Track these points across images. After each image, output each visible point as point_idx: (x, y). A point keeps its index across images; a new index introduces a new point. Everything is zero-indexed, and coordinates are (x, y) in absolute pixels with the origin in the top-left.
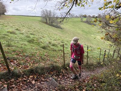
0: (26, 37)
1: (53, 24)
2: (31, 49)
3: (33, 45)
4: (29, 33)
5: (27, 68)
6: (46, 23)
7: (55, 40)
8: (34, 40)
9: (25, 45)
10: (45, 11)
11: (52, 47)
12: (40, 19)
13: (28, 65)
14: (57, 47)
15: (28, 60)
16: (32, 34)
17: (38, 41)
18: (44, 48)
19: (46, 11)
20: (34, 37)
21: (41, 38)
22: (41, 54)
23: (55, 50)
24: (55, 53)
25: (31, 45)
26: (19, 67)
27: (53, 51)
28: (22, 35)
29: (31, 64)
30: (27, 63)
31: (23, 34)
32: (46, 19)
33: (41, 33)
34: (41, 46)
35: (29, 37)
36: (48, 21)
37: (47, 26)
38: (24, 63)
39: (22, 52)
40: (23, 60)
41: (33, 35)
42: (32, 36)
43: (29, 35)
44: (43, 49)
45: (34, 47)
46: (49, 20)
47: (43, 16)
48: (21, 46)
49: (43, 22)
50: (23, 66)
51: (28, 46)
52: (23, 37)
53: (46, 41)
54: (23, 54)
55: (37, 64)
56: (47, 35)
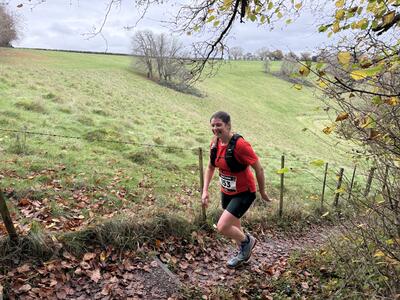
0: (80, 121)
1: (173, 78)
2: (91, 162)
3: (102, 149)
4: (90, 108)
6: (149, 76)
7: (178, 134)
8: (104, 133)
9: (74, 149)
10: (145, 38)
11: (165, 156)
12: (127, 62)
13: (81, 217)
14: (184, 156)
15: (81, 201)
16: (98, 112)
17: (118, 136)
18: (137, 159)
19: (150, 36)
20: (105, 124)
21: (128, 127)
22: (127, 181)
23: (176, 168)
24: (174, 176)
25: (96, 148)
26: (49, 222)
27: (170, 169)
28: (64, 115)
29: (91, 214)
30: (76, 210)
31: (68, 112)
32: (149, 64)
34: (128, 152)
35: (88, 122)
36: (154, 70)
37: (150, 85)
38: (66, 210)
39: (61, 172)
40: (63, 198)
41: (105, 114)
42: (98, 120)
43: (88, 116)
44: (136, 161)
45: (103, 158)
46: (159, 68)
47: (139, 53)
48: (59, 152)
49: (139, 74)
50: (64, 220)
51: (86, 152)
52: (68, 121)
53: (144, 135)
54: (64, 179)
55: (112, 215)
56: (150, 117)
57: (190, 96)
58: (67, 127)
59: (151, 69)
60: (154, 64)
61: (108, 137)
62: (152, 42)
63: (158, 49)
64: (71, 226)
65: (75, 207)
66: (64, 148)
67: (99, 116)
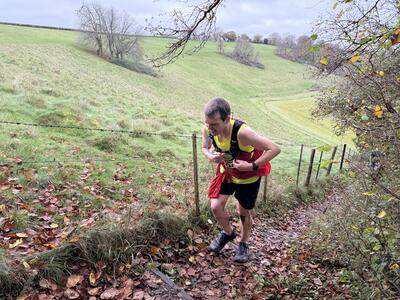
0: (29, 102)
1: (125, 56)
2: (51, 152)
3: (61, 135)
4: (38, 88)
5: (50, 240)
6: (99, 53)
7: (141, 117)
8: (62, 116)
9: (27, 136)
10: (93, 11)
11: (135, 142)
12: (73, 38)
13: (53, 226)
14: (153, 141)
15: (49, 204)
16: (48, 92)
17: (78, 119)
18: (104, 146)
19: (98, 10)
20: (59, 105)
21: (85, 108)
22: (100, 174)
23: (149, 155)
24: (149, 164)
25: (54, 135)
26: (14, 239)
27: (142, 157)
28: (9, 96)
29: (67, 221)
30: (45, 218)
31: (12, 92)
32: (99, 41)
33: (85, 90)
34: (92, 138)
35: (39, 104)
36: (104, 47)
37: (100, 63)
38: (32, 218)
39: (16, 167)
40: (25, 203)
41: (56, 95)
42: (50, 101)
43: (39, 97)
44: (102, 149)
45: (64, 146)
46: (110, 45)
47: (87, 29)
48: (10, 141)
49: (87, 51)
50: (33, 232)
51: (42, 141)
52: (14, 103)
53: (105, 118)
54: (22, 176)
55: (91, 220)
56: (106, 98)
57: (144, 76)
58: (14, 110)
59: (100, 46)
60: (104, 41)
61: (66, 122)
62: (101, 17)
63: (108, 25)
64: (44, 242)
65: (44, 213)
66: (15, 136)
67: (51, 98)
